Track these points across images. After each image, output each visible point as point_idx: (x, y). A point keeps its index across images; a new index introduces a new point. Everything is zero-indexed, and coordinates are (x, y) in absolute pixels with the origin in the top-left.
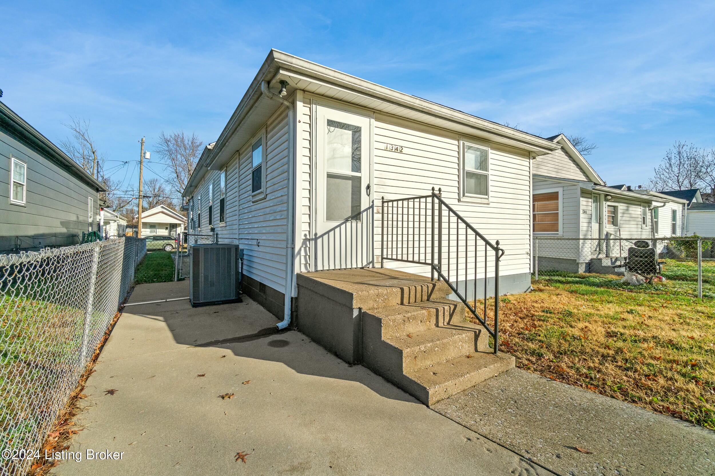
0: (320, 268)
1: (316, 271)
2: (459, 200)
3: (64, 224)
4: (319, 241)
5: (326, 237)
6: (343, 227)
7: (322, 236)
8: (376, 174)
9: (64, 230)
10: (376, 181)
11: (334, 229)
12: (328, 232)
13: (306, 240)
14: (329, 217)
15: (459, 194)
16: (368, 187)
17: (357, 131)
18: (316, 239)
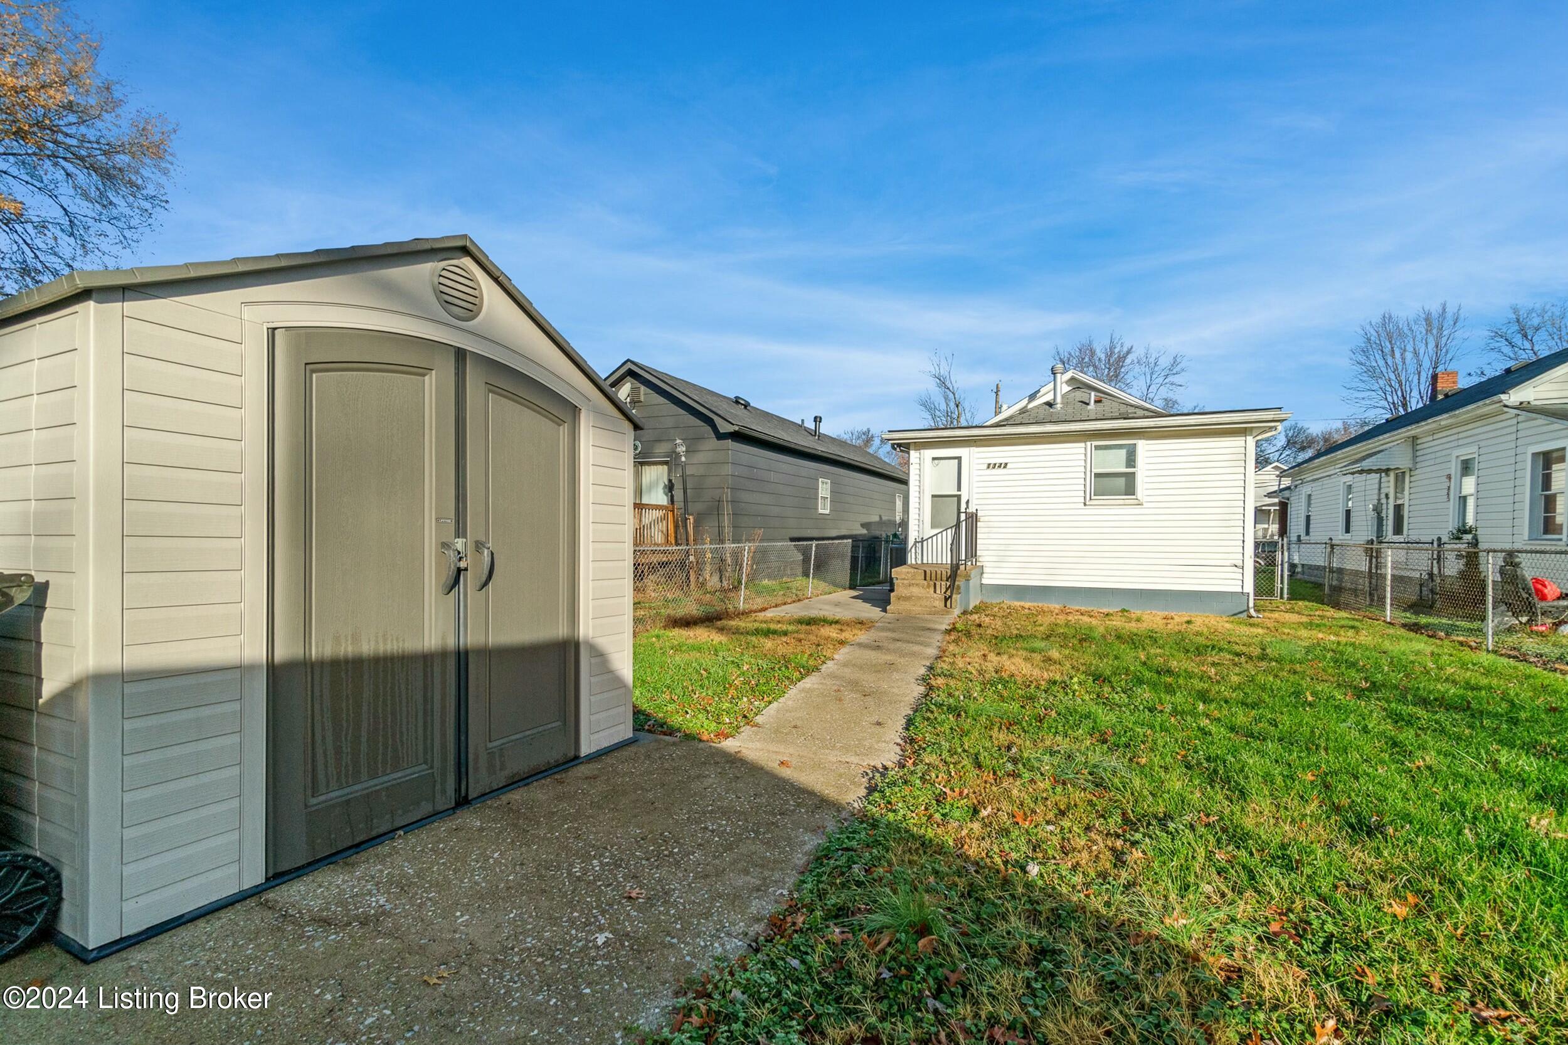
0: (925, 561)
1: (923, 563)
2: (1085, 504)
3: (863, 525)
4: (925, 543)
5: (930, 540)
6: (944, 533)
7: (927, 539)
8: (975, 490)
9: (864, 531)
10: (976, 496)
11: (936, 535)
12: (932, 537)
13: (916, 542)
14: (933, 526)
15: (1085, 498)
16: (968, 502)
17: (959, 459)
18: (922, 542)
